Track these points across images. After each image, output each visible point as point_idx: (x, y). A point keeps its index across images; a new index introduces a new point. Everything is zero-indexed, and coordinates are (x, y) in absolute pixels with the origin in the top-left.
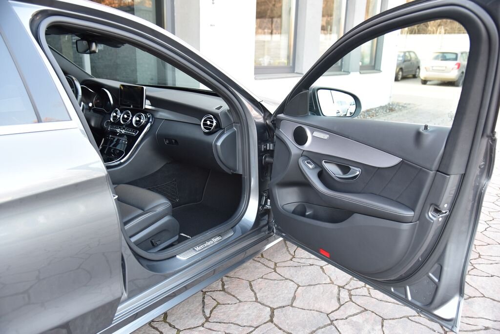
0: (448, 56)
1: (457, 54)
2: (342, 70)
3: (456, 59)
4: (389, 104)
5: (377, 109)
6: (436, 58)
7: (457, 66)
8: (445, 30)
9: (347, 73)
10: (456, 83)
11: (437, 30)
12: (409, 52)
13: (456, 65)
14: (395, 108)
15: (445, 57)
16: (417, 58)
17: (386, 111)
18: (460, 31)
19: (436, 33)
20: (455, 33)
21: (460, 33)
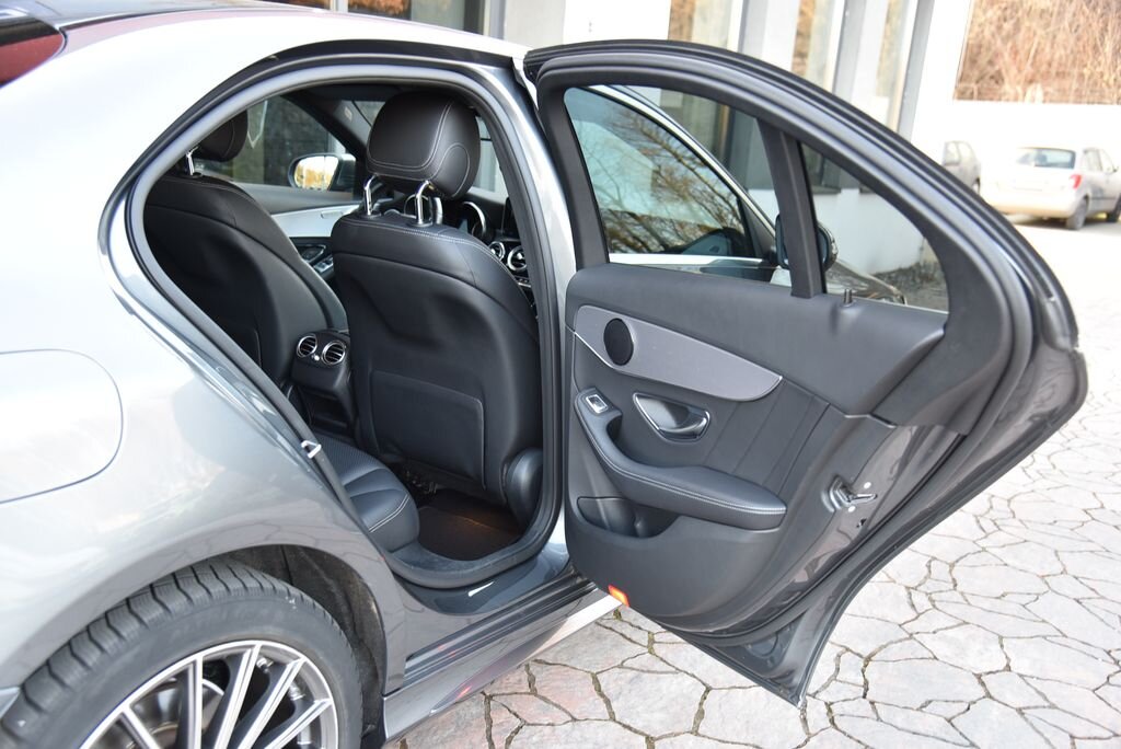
0: (1052, 157)
1: (1073, 155)
2: (823, 183)
3: (1071, 165)
4: (918, 265)
5: (893, 275)
6: (1024, 160)
7: (1073, 182)
8: (1046, 94)
9: (833, 190)
10: (1068, 223)
11: (1025, 94)
12: (956, 143)
13: (1072, 177)
14: (933, 275)
15: (1044, 158)
16: (973, 159)
17: (914, 280)
18: (1081, 96)
19: (1023, 100)
20: (1067, 102)
21: (1080, 103)
